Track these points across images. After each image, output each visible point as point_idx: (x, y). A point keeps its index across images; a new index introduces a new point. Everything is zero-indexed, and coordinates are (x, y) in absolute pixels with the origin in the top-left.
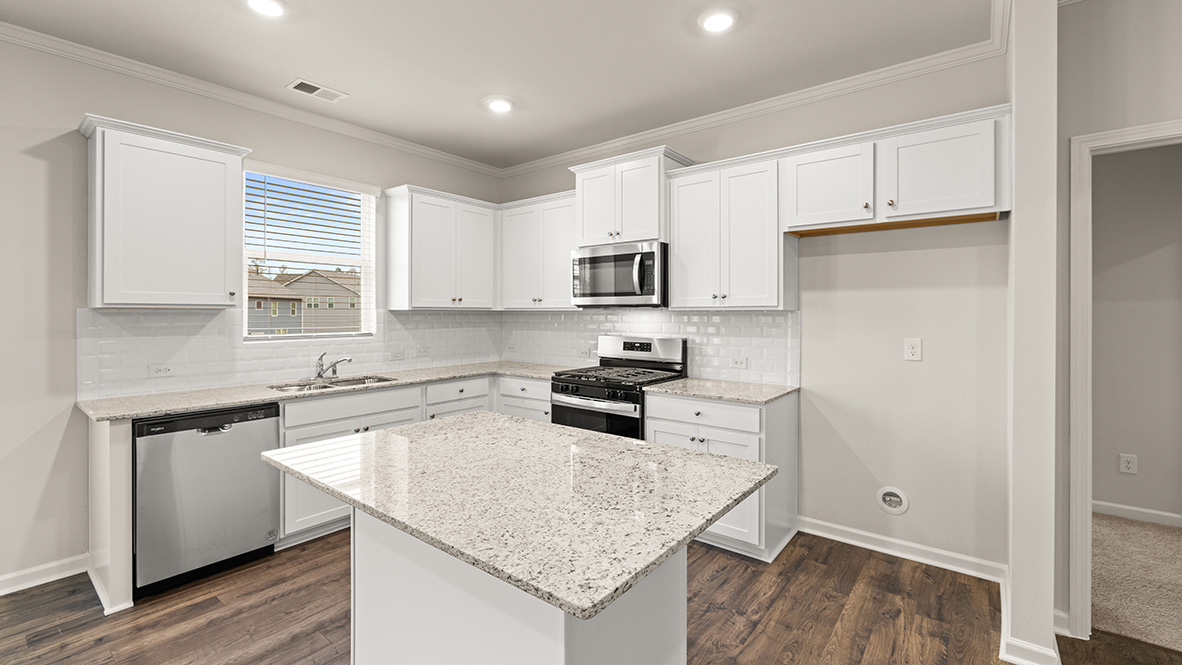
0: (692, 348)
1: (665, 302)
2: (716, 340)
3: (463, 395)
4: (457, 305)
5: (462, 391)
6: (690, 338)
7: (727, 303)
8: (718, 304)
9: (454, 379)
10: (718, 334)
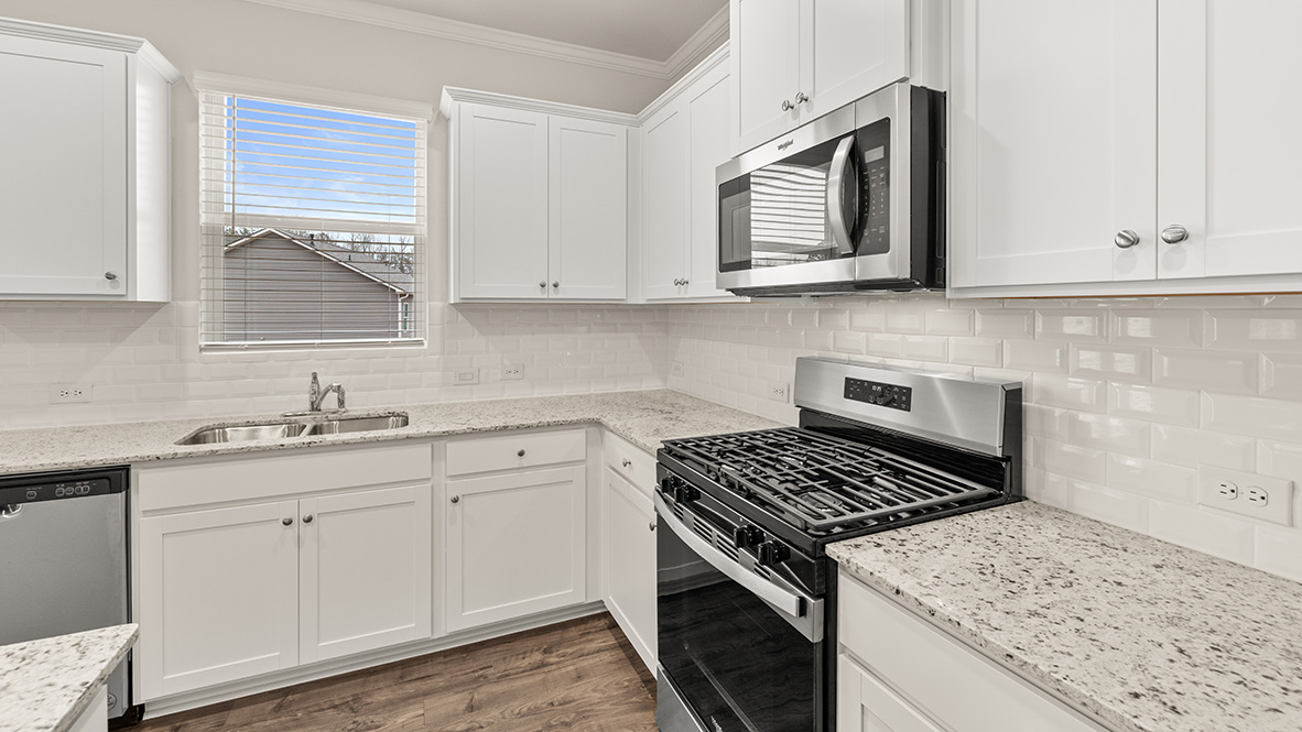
0: (1041, 413)
1: (930, 269)
2: (1140, 399)
3: (525, 461)
4: (552, 294)
5: (521, 454)
6: (1035, 380)
7: (1191, 265)
8: (1142, 268)
9: (504, 430)
10: (1144, 375)
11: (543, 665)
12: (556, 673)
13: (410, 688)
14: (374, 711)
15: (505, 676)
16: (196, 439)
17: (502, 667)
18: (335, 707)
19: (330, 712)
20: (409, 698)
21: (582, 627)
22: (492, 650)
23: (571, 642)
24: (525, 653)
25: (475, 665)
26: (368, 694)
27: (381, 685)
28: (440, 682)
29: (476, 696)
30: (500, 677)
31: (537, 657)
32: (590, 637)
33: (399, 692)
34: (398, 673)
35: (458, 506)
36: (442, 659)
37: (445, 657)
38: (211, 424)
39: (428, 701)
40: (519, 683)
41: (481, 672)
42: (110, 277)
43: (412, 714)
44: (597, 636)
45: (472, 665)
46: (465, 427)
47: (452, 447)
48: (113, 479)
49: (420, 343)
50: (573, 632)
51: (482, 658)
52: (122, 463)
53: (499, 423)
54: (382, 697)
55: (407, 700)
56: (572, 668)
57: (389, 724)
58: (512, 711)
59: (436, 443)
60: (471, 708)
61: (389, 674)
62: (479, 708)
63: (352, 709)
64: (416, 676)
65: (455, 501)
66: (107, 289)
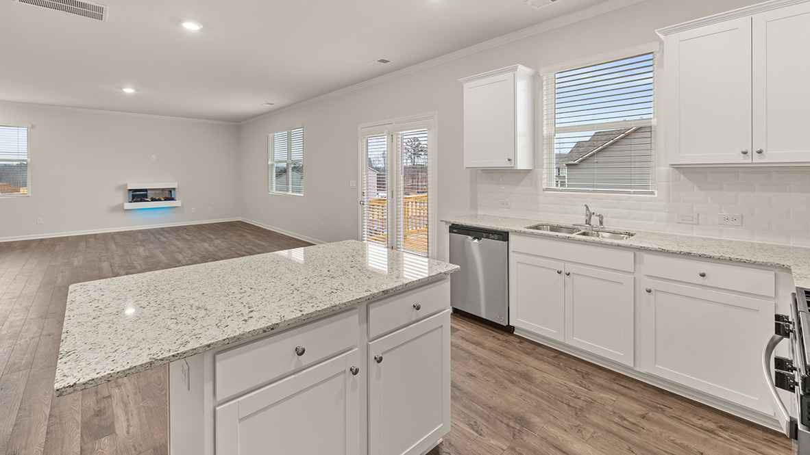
11: (712, 432)
12: (721, 443)
13: (615, 387)
14: (593, 384)
15: (679, 419)
16: (537, 227)
17: (680, 414)
18: (577, 371)
19: (573, 371)
20: (612, 390)
21: (773, 436)
22: (678, 401)
23: (752, 437)
24: (703, 418)
25: (661, 401)
26: (593, 375)
27: (602, 376)
28: (634, 394)
29: (650, 414)
30: (673, 416)
31: (711, 426)
32: (773, 446)
33: (609, 384)
34: (614, 377)
35: (651, 296)
36: (642, 386)
37: (645, 386)
38: (543, 223)
39: (621, 398)
40: (685, 428)
41: (662, 406)
42: (509, 160)
43: (609, 397)
44: (782, 449)
45: (659, 399)
46: (657, 247)
47: (647, 257)
48: (504, 236)
49: (652, 193)
50: (759, 433)
51: (668, 401)
52: (505, 230)
53: (686, 250)
54: (599, 381)
55: (611, 390)
56: (738, 449)
57: (596, 393)
58: (669, 436)
59: (638, 253)
60: (643, 417)
61: (608, 374)
62: (648, 420)
63: (583, 377)
64: (622, 384)
65: (649, 291)
66: (508, 165)
